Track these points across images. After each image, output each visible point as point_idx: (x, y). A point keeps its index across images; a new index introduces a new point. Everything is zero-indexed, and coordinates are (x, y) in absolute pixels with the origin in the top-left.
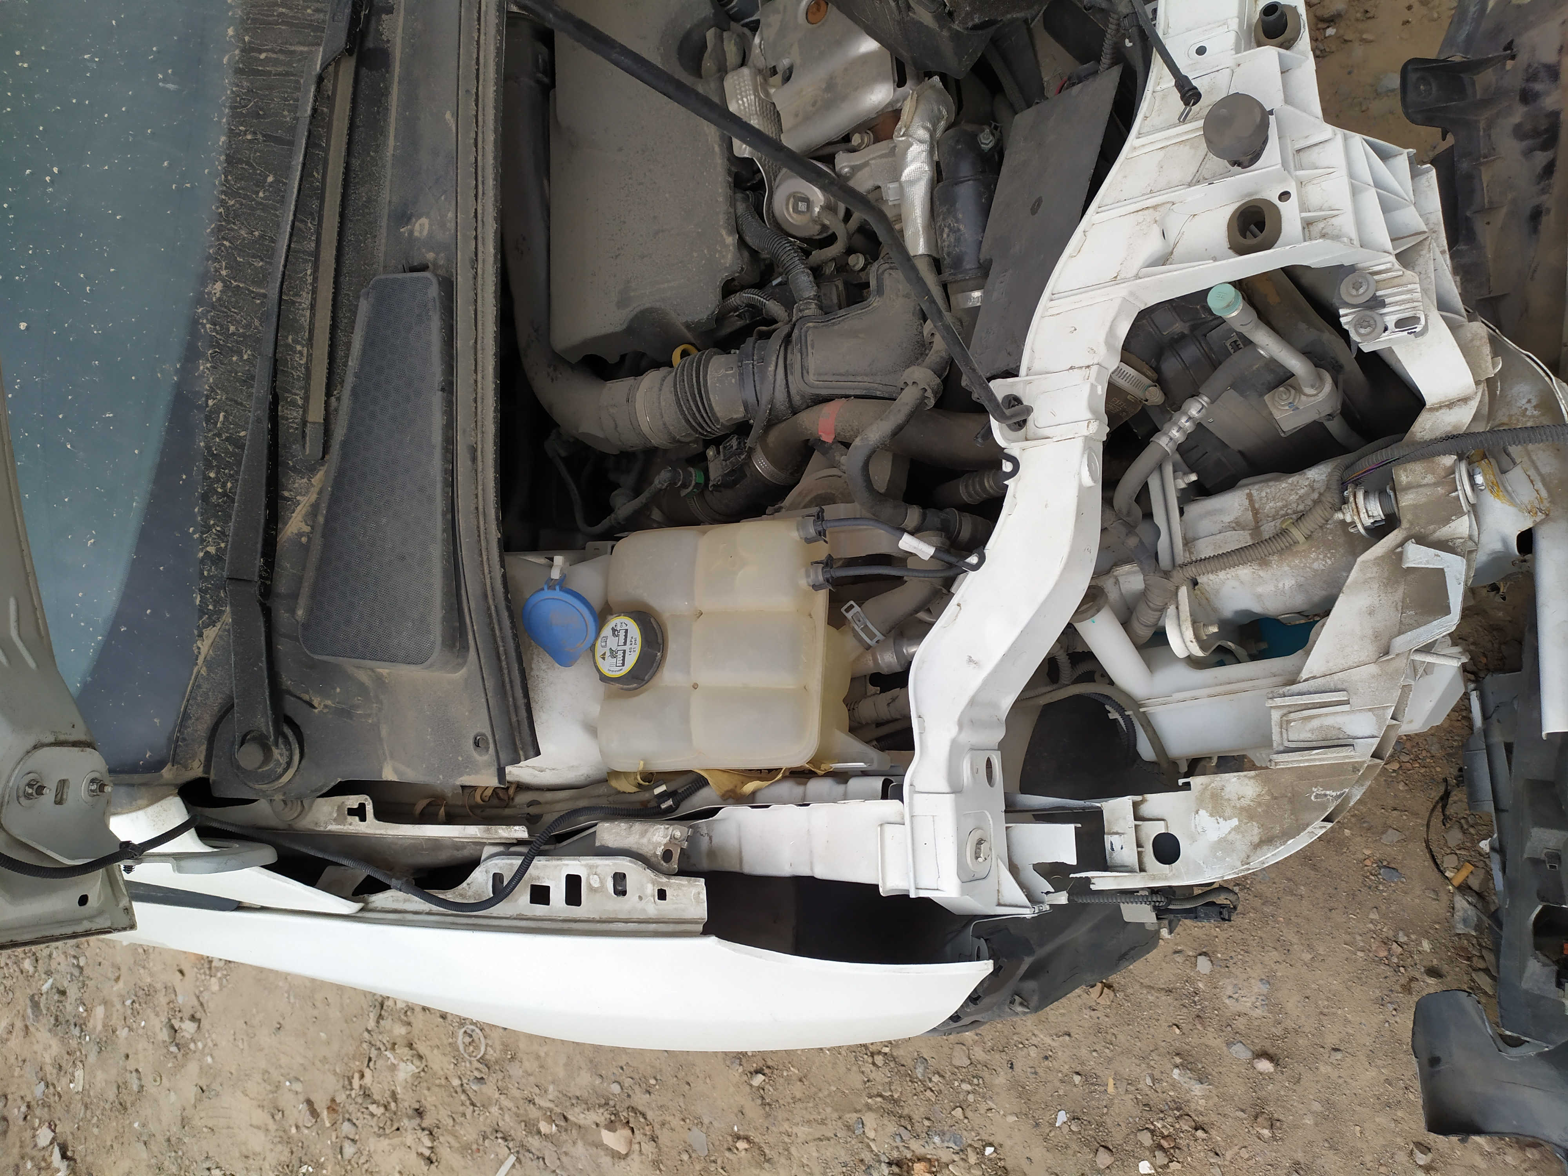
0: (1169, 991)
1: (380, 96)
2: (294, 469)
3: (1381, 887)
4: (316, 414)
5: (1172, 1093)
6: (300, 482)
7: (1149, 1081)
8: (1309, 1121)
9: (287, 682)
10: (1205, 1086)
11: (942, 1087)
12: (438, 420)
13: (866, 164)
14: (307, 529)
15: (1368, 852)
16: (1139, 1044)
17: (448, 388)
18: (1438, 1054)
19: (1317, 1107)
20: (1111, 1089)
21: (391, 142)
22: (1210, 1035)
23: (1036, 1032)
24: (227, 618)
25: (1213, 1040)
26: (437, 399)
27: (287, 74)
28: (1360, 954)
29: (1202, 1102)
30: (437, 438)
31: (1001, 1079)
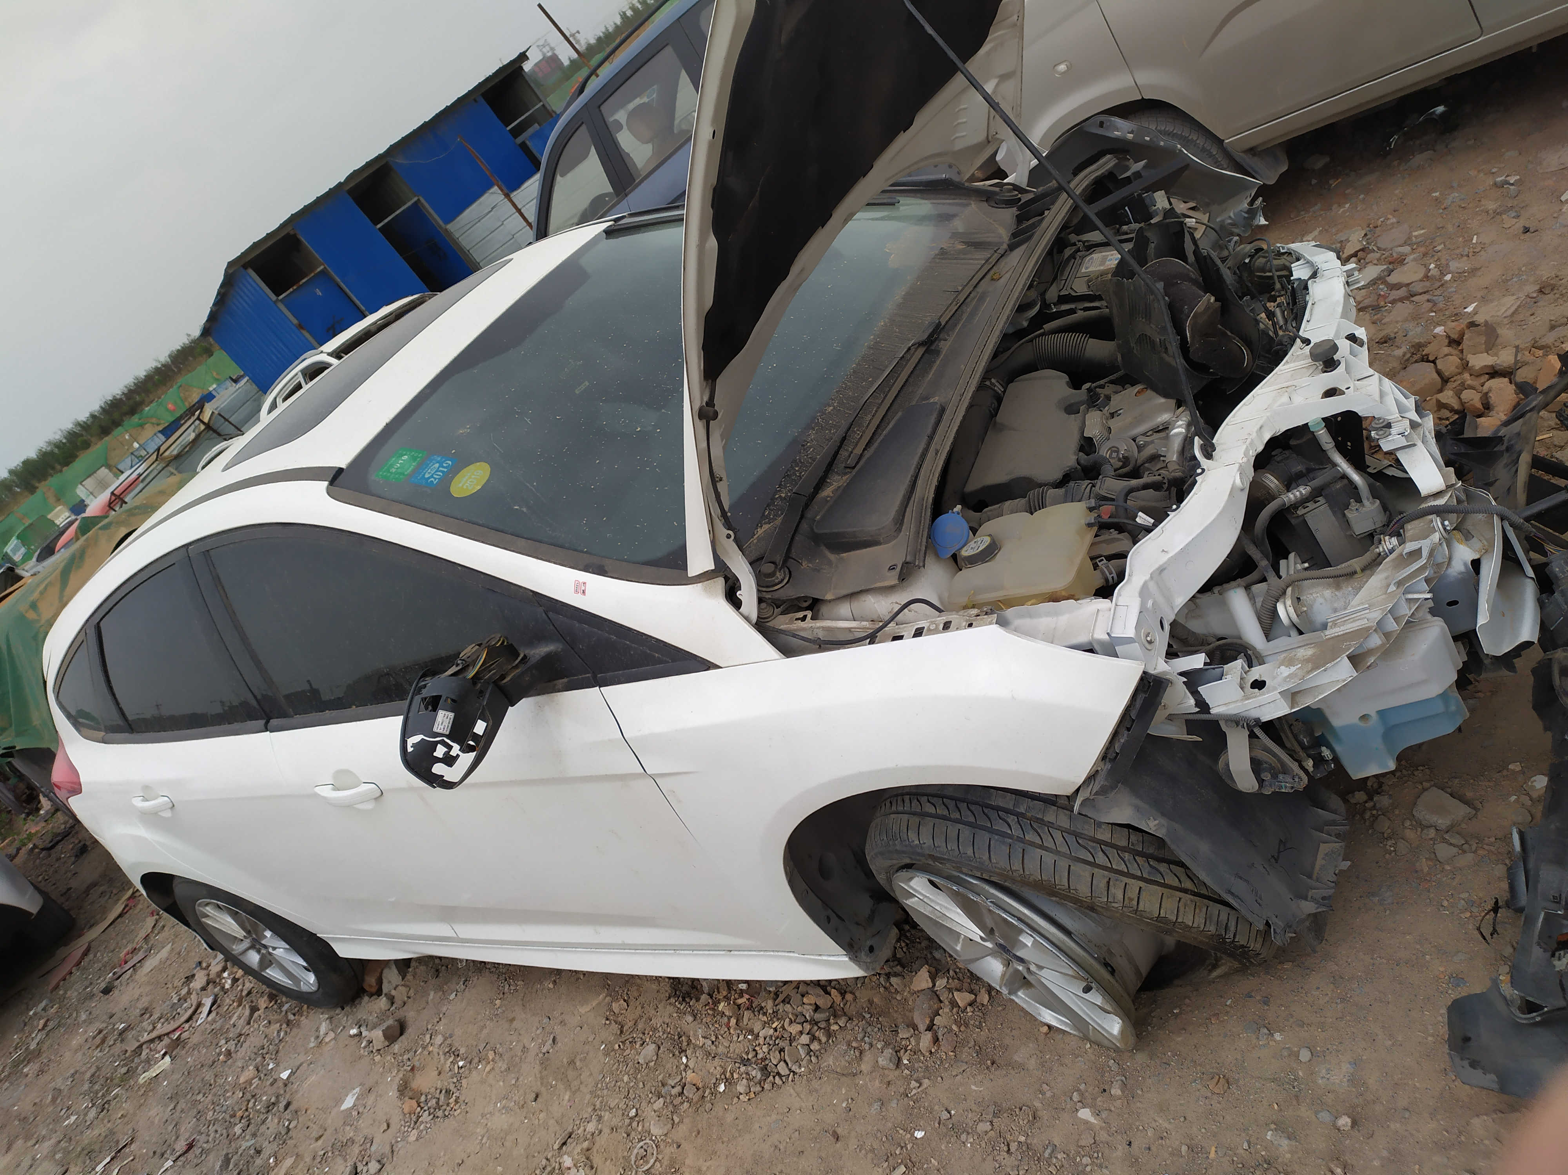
0: (1274, 1080)
1: (931, 364)
2: (837, 473)
3: (1450, 992)
4: (858, 451)
5: (1263, 1153)
6: (837, 477)
7: (1246, 1146)
8: (1376, 1163)
9: (793, 554)
10: (1293, 1143)
11: (1065, 1163)
12: (922, 446)
13: (1152, 442)
14: (831, 495)
15: (1441, 969)
16: (1242, 1120)
17: (931, 438)
18: (1469, 1035)
19: (1385, 1153)
20: (1212, 1155)
21: (930, 376)
22: (1303, 1109)
23: (1156, 1118)
24: (779, 520)
25: (1304, 1112)
26: (925, 439)
28: (1430, 1038)
29: (1288, 1156)
30: (920, 451)
31: (1119, 1153)
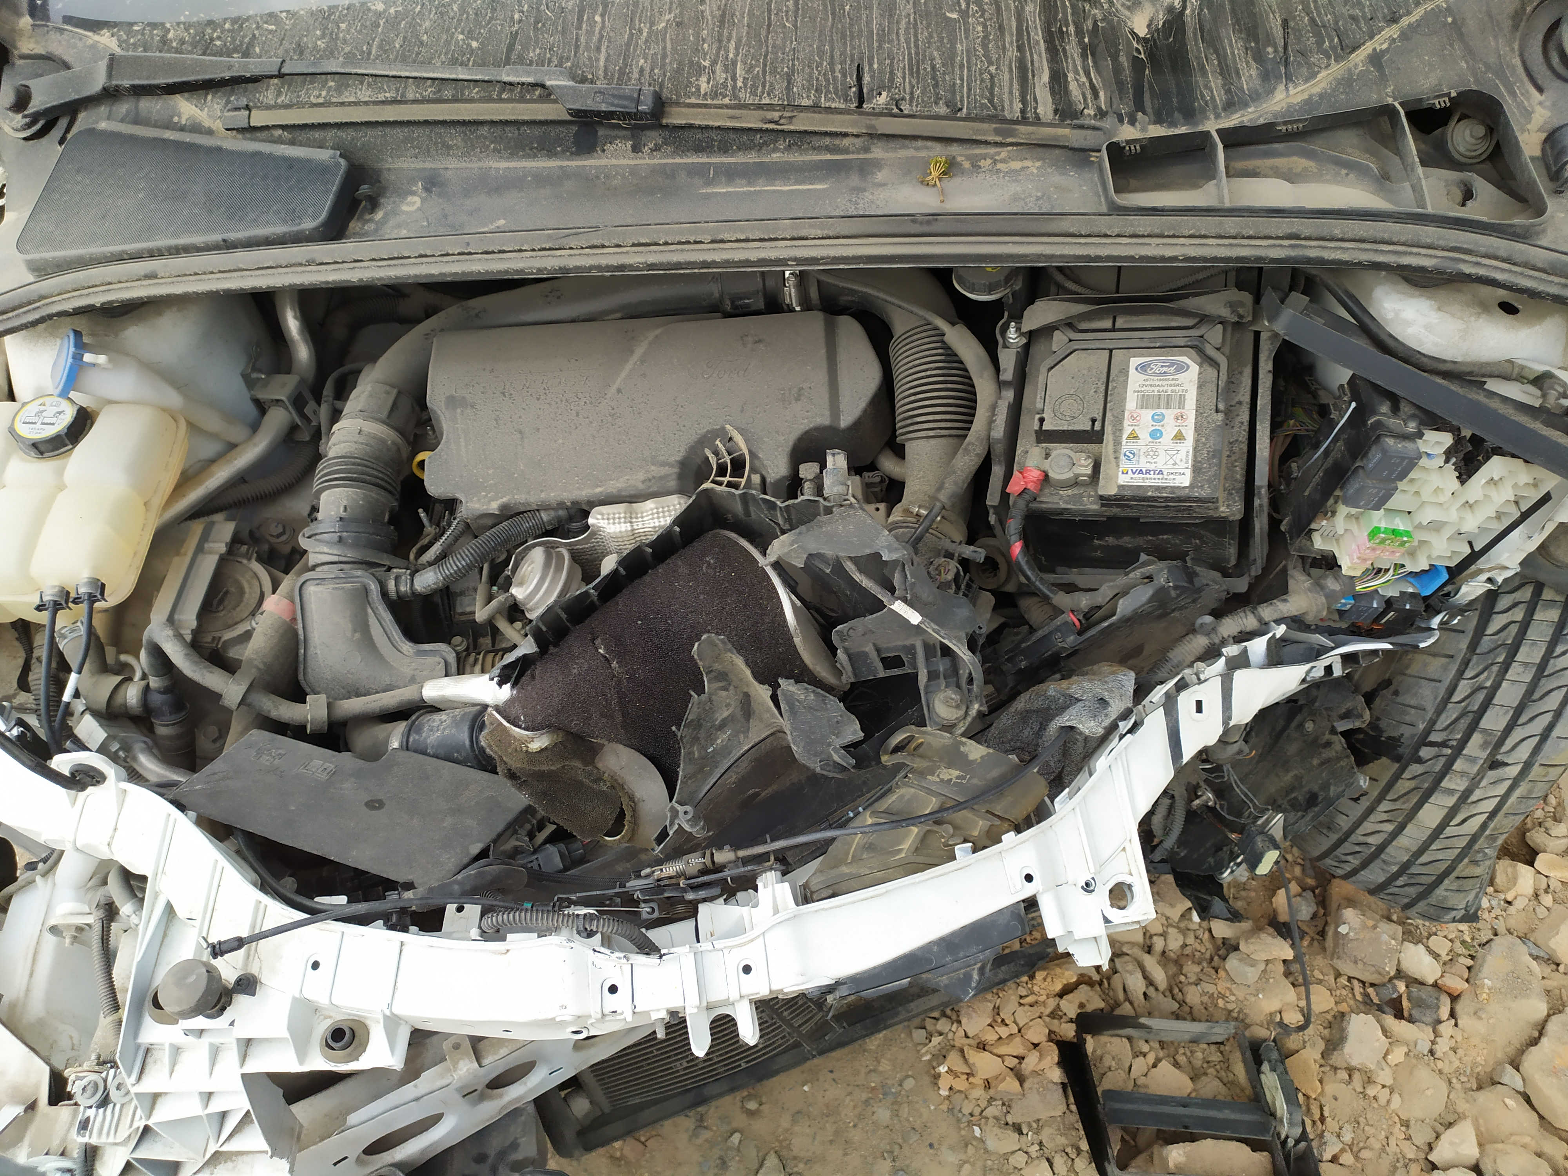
1: (547, 149)
6: (217, 108)
12: (198, 239)
14: (183, 122)
21: (503, 164)
26: (217, 237)
27: (577, 47)
